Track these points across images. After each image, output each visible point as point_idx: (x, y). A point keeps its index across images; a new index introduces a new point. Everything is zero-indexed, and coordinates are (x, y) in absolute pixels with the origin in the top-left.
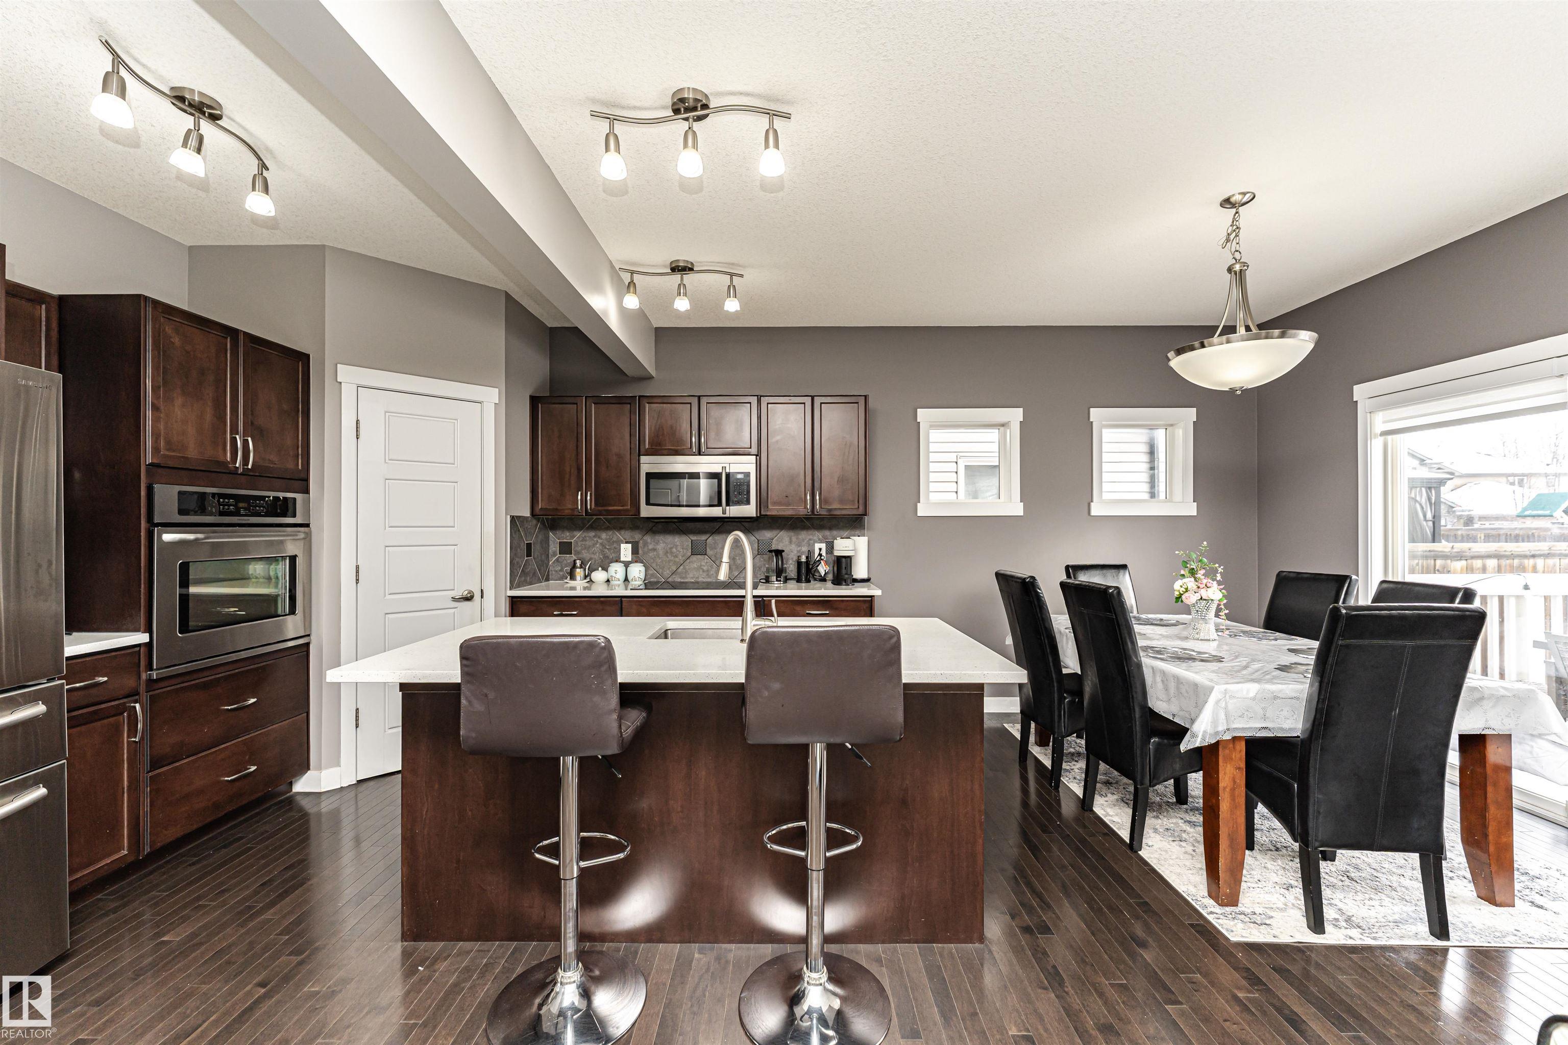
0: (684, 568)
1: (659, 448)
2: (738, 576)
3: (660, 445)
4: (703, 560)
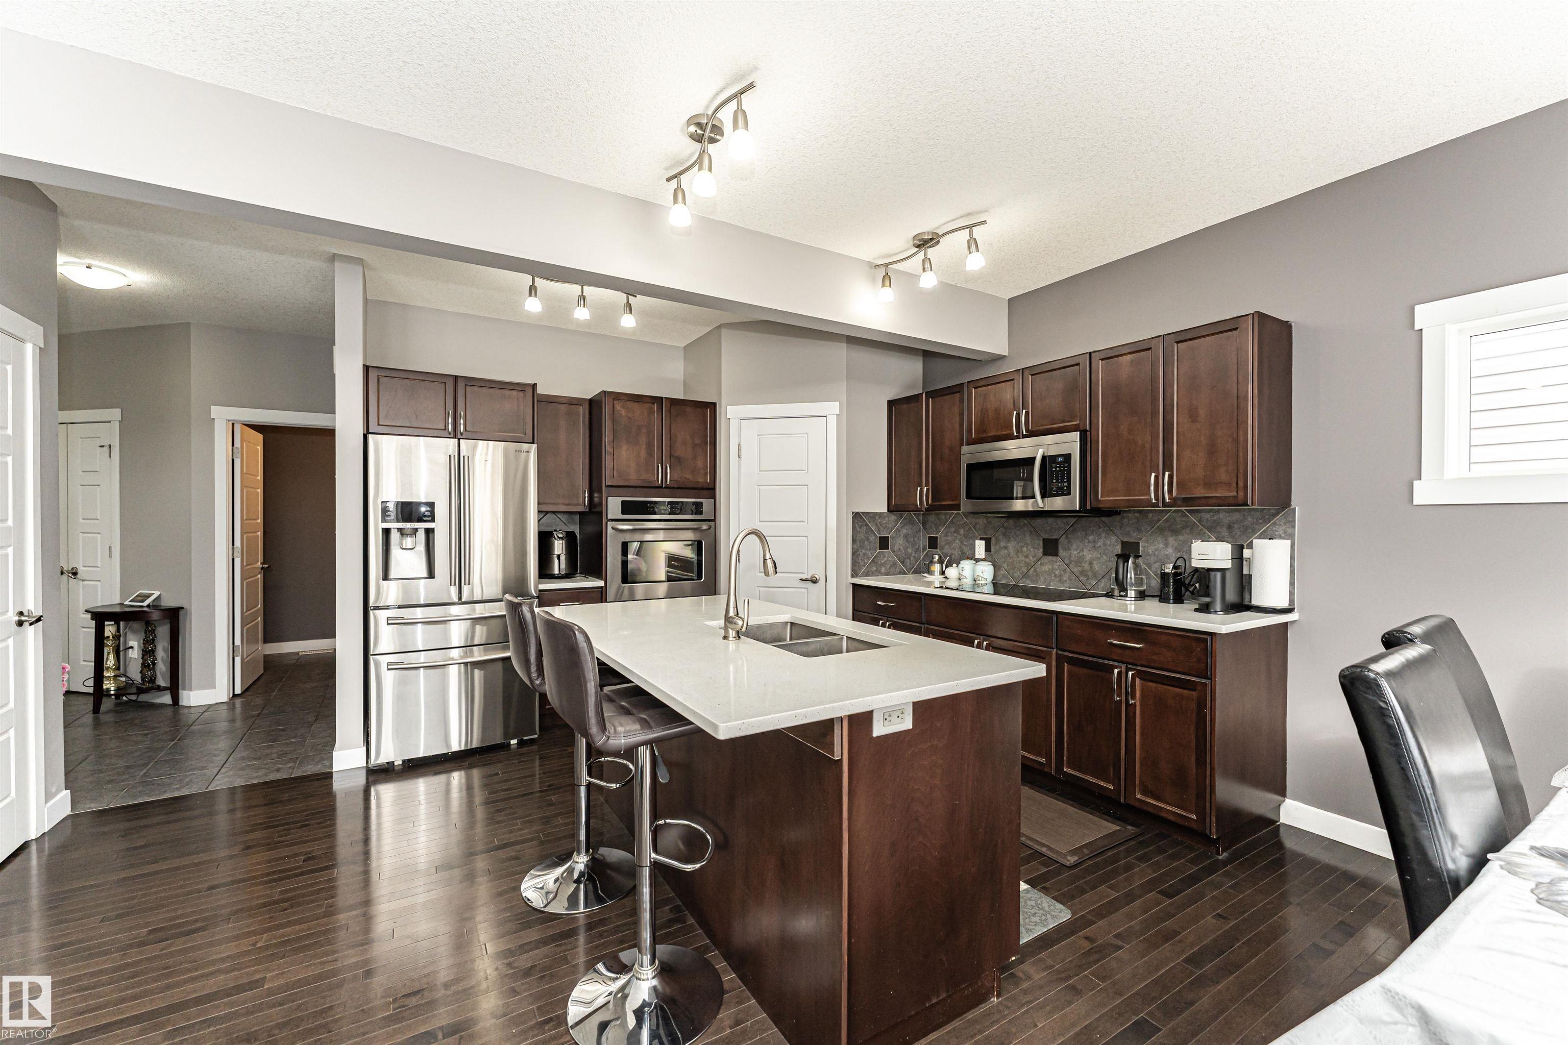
0: (1035, 571)
1: (984, 435)
2: (1096, 586)
3: (985, 431)
4: (1056, 562)
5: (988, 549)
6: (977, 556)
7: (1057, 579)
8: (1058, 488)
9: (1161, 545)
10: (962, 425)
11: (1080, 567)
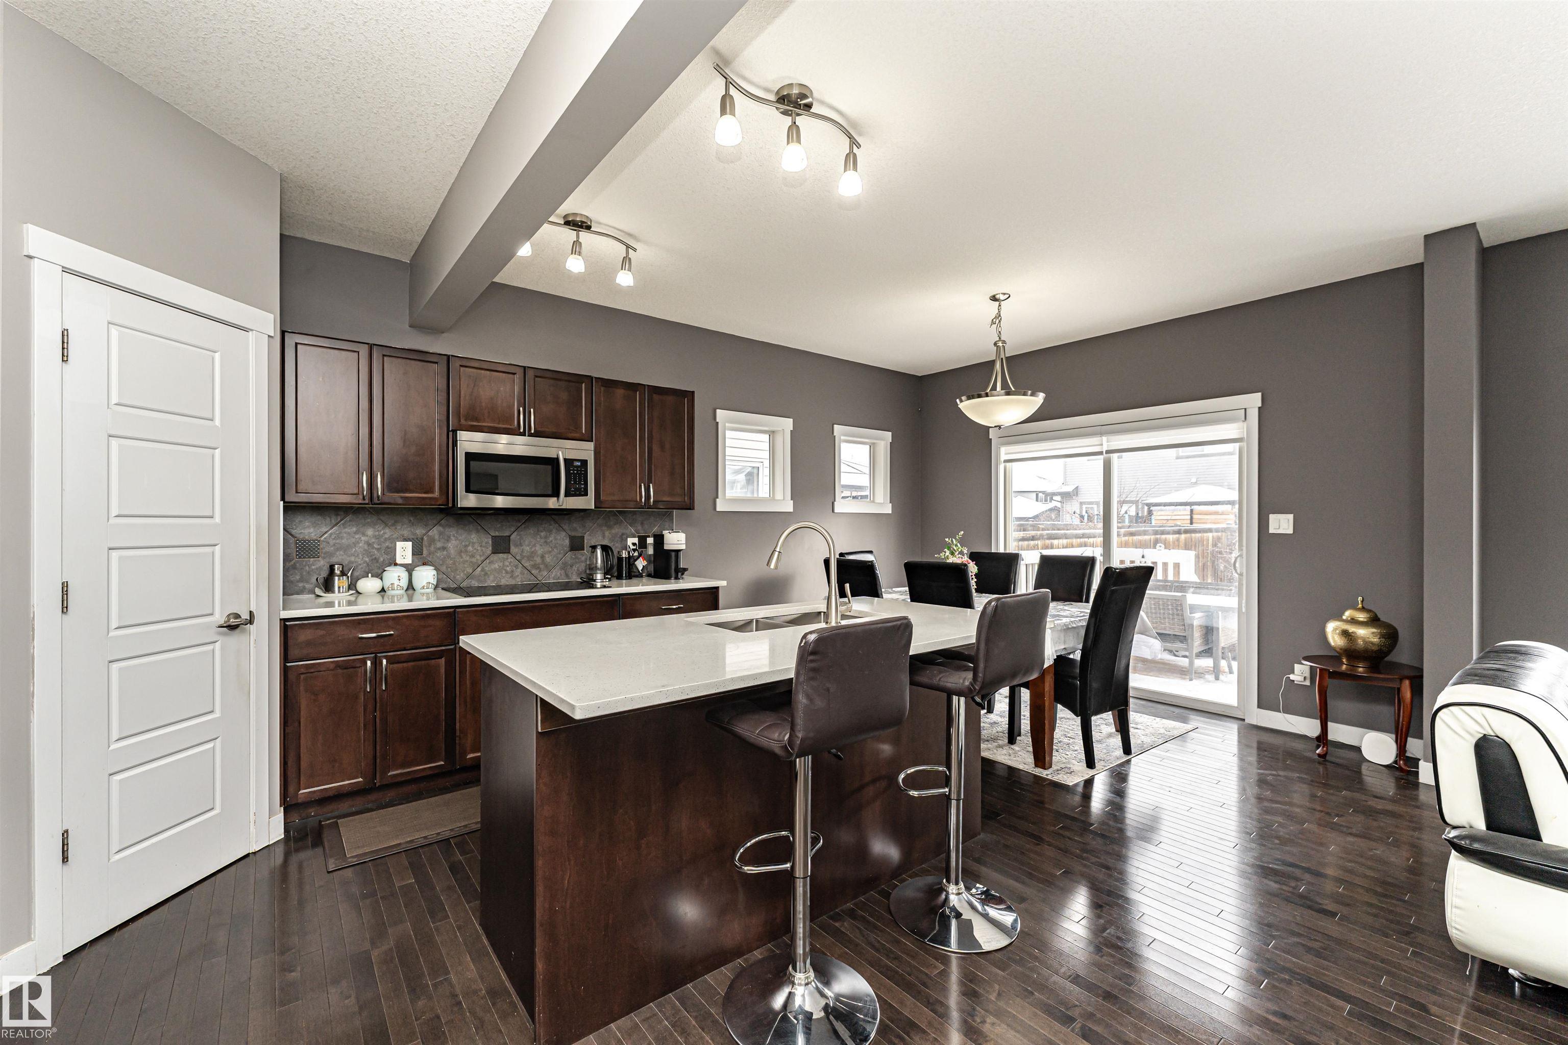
0: (483, 570)
1: (476, 423)
4: (507, 559)
5: (418, 551)
6: (403, 561)
7: (508, 575)
8: (576, 489)
10: (441, 403)
11: (532, 561)
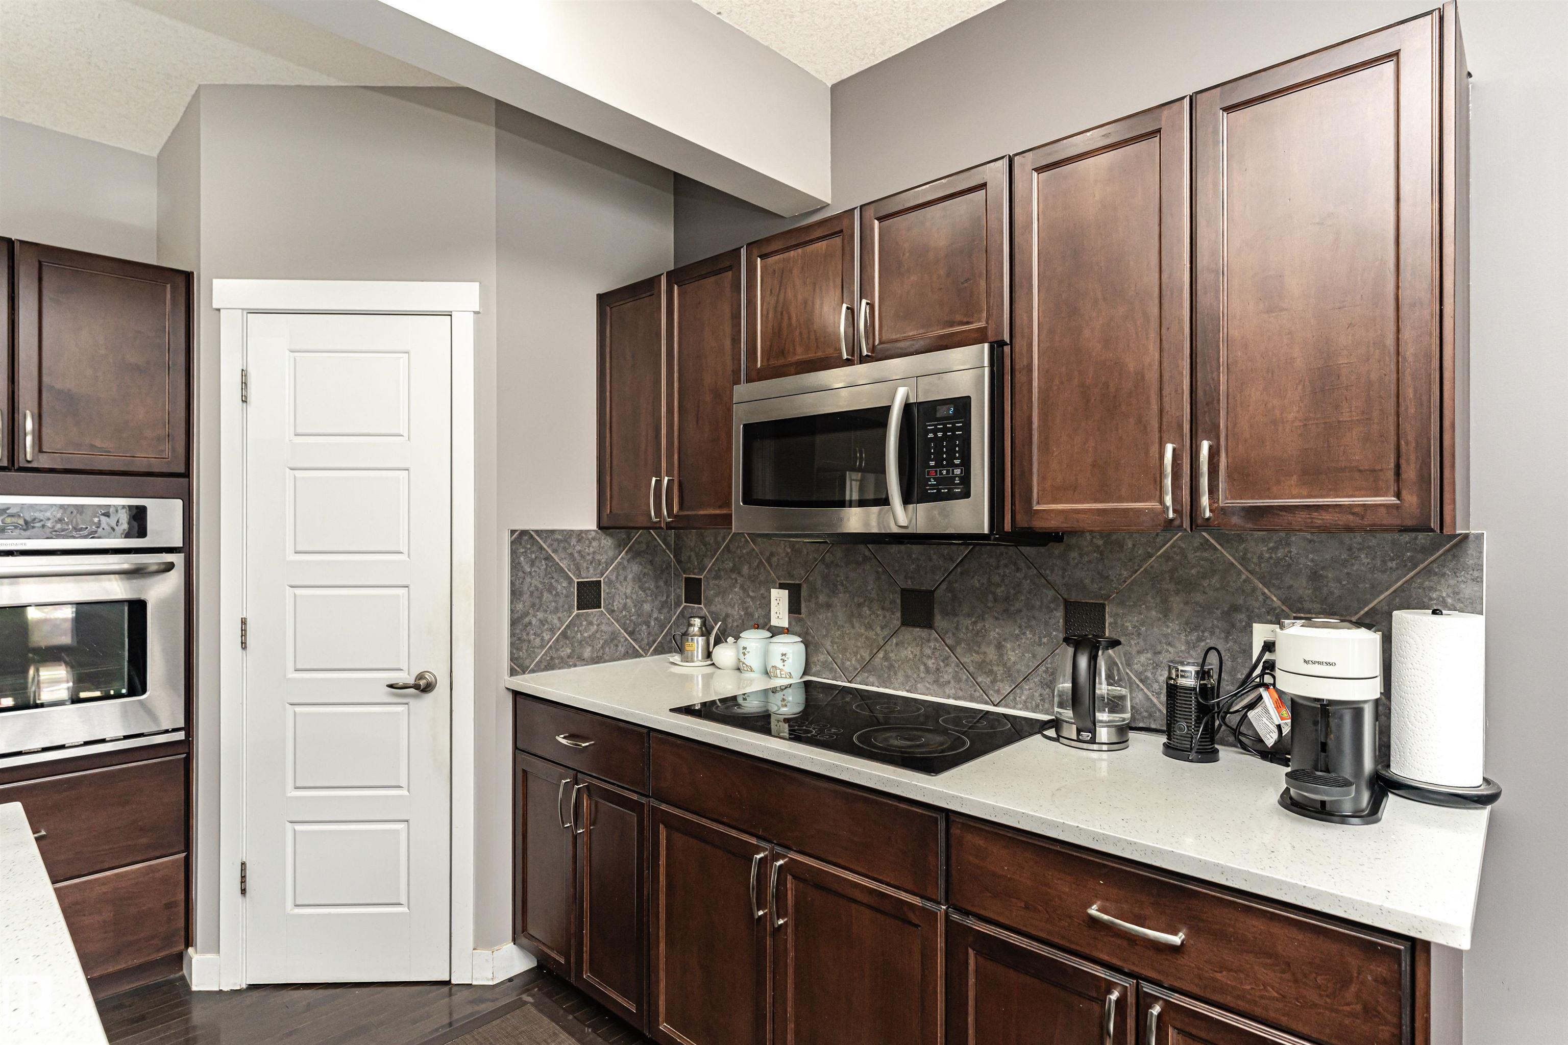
0: (886, 658)
1: (781, 362)
2: (1011, 697)
3: (782, 353)
4: (929, 641)
5: (794, 608)
6: (774, 622)
7: (931, 678)
8: (941, 481)
9: (1154, 613)
10: (736, 340)
11: (977, 653)
